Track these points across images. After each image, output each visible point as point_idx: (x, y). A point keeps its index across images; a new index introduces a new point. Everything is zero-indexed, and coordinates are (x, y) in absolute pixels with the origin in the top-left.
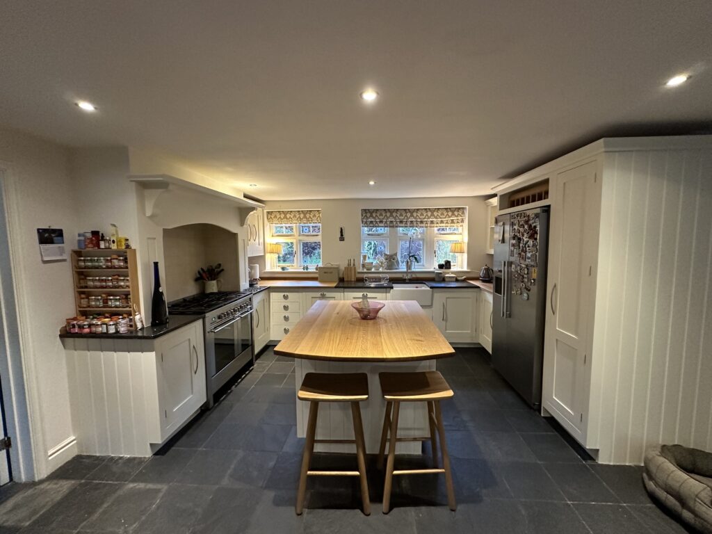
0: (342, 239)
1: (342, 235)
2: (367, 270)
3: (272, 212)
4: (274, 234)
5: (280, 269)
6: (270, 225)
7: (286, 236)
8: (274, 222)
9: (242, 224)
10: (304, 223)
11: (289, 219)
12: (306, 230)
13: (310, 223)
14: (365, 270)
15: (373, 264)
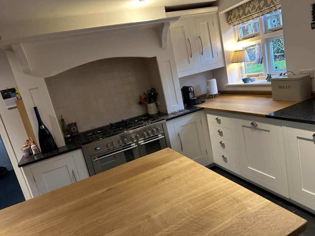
3: (231, 11)
4: (240, 38)
5: (242, 80)
6: (234, 29)
7: (252, 37)
8: (235, 23)
9: (161, 46)
10: (268, 13)
11: (247, 15)
12: (274, 21)
13: (275, 10)
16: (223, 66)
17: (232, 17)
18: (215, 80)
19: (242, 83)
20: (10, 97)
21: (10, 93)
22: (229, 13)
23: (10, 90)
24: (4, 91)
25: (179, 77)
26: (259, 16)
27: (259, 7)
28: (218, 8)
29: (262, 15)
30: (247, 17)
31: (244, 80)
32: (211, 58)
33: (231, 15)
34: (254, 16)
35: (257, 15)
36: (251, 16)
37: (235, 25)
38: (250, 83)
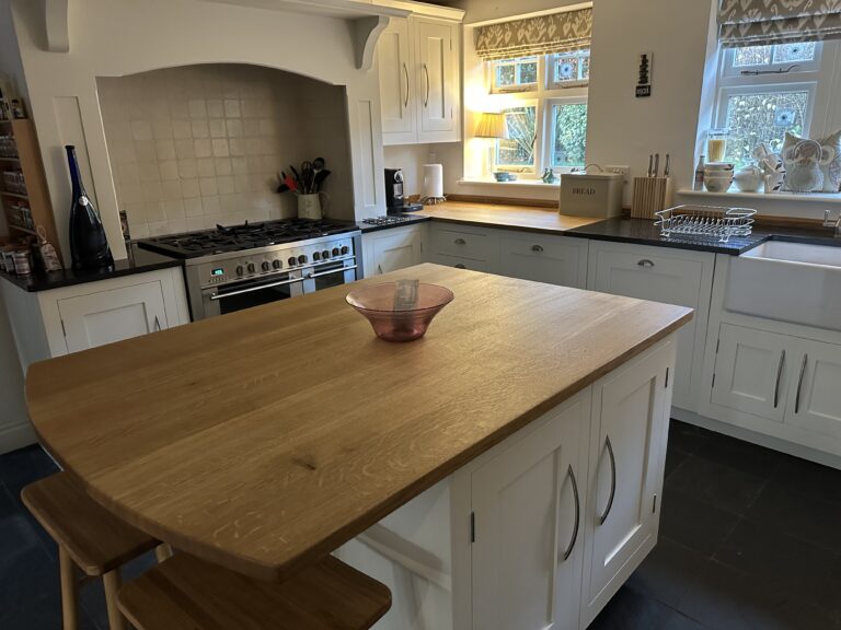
0: (644, 90)
1: (644, 79)
2: (711, 188)
3: (487, 27)
4: (494, 88)
5: (493, 176)
6: (486, 65)
7: (520, 91)
8: (492, 55)
9: (358, 63)
10: (558, 51)
11: (521, 43)
12: (566, 70)
13: (574, 49)
14: (705, 189)
15: (737, 172)
16: (456, 139)
17: (487, 41)
19: (494, 181)
22: (480, 31)
25: (385, 144)
26: (541, 53)
27: (546, 34)
28: (463, 14)
29: (547, 52)
30: (518, 49)
31: (498, 176)
32: (439, 117)
33: (486, 35)
34: (534, 51)
35: (539, 49)
36: (527, 48)
37: (488, 59)
38: (507, 182)
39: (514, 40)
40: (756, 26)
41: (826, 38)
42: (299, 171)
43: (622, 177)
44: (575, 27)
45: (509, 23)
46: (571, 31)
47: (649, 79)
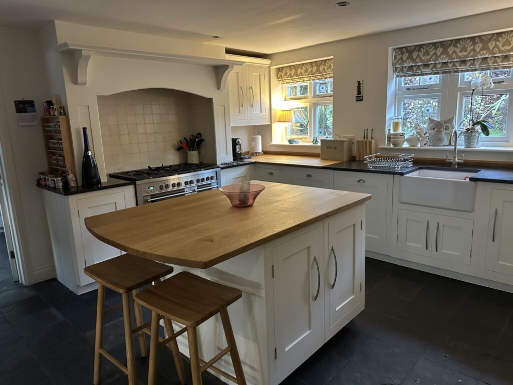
0: (359, 98)
1: (359, 92)
2: (394, 145)
3: (282, 68)
4: (287, 98)
5: (287, 141)
6: (282, 86)
7: (300, 99)
8: (285, 82)
9: (219, 87)
10: (318, 79)
11: (299, 76)
12: (323, 88)
13: (326, 78)
14: (392, 146)
15: (406, 137)
16: (269, 123)
17: (283, 74)
18: (260, 137)
19: (288, 144)
20: (26, 111)
21: (26, 106)
22: (279, 70)
23: (27, 102)
24: (20, 102)
25: (232, 126)
26: (310, 80)
27: (312, 71)
28: (270, 61)
29: (313, 80)
30: (298, 78)
31: (290, 141)
32: (259, 113)
33: (282, 72)
34: (306, 79)
35: (308, 79)
36: (303, 78)
37: (284, 83)
38: (295, 144)
39: (296, 74)
40: (411, 67)
41: (443, 73)
42: (189, 140)
43: (351, 141)
44: (326, 68)
45: (293, 65)
46: (324, 70)
47: (362, 93)
